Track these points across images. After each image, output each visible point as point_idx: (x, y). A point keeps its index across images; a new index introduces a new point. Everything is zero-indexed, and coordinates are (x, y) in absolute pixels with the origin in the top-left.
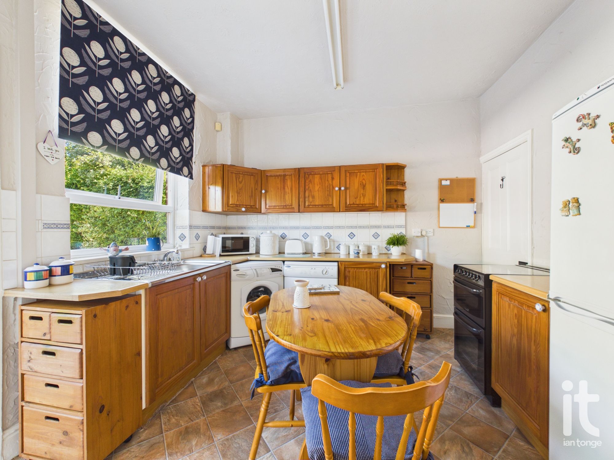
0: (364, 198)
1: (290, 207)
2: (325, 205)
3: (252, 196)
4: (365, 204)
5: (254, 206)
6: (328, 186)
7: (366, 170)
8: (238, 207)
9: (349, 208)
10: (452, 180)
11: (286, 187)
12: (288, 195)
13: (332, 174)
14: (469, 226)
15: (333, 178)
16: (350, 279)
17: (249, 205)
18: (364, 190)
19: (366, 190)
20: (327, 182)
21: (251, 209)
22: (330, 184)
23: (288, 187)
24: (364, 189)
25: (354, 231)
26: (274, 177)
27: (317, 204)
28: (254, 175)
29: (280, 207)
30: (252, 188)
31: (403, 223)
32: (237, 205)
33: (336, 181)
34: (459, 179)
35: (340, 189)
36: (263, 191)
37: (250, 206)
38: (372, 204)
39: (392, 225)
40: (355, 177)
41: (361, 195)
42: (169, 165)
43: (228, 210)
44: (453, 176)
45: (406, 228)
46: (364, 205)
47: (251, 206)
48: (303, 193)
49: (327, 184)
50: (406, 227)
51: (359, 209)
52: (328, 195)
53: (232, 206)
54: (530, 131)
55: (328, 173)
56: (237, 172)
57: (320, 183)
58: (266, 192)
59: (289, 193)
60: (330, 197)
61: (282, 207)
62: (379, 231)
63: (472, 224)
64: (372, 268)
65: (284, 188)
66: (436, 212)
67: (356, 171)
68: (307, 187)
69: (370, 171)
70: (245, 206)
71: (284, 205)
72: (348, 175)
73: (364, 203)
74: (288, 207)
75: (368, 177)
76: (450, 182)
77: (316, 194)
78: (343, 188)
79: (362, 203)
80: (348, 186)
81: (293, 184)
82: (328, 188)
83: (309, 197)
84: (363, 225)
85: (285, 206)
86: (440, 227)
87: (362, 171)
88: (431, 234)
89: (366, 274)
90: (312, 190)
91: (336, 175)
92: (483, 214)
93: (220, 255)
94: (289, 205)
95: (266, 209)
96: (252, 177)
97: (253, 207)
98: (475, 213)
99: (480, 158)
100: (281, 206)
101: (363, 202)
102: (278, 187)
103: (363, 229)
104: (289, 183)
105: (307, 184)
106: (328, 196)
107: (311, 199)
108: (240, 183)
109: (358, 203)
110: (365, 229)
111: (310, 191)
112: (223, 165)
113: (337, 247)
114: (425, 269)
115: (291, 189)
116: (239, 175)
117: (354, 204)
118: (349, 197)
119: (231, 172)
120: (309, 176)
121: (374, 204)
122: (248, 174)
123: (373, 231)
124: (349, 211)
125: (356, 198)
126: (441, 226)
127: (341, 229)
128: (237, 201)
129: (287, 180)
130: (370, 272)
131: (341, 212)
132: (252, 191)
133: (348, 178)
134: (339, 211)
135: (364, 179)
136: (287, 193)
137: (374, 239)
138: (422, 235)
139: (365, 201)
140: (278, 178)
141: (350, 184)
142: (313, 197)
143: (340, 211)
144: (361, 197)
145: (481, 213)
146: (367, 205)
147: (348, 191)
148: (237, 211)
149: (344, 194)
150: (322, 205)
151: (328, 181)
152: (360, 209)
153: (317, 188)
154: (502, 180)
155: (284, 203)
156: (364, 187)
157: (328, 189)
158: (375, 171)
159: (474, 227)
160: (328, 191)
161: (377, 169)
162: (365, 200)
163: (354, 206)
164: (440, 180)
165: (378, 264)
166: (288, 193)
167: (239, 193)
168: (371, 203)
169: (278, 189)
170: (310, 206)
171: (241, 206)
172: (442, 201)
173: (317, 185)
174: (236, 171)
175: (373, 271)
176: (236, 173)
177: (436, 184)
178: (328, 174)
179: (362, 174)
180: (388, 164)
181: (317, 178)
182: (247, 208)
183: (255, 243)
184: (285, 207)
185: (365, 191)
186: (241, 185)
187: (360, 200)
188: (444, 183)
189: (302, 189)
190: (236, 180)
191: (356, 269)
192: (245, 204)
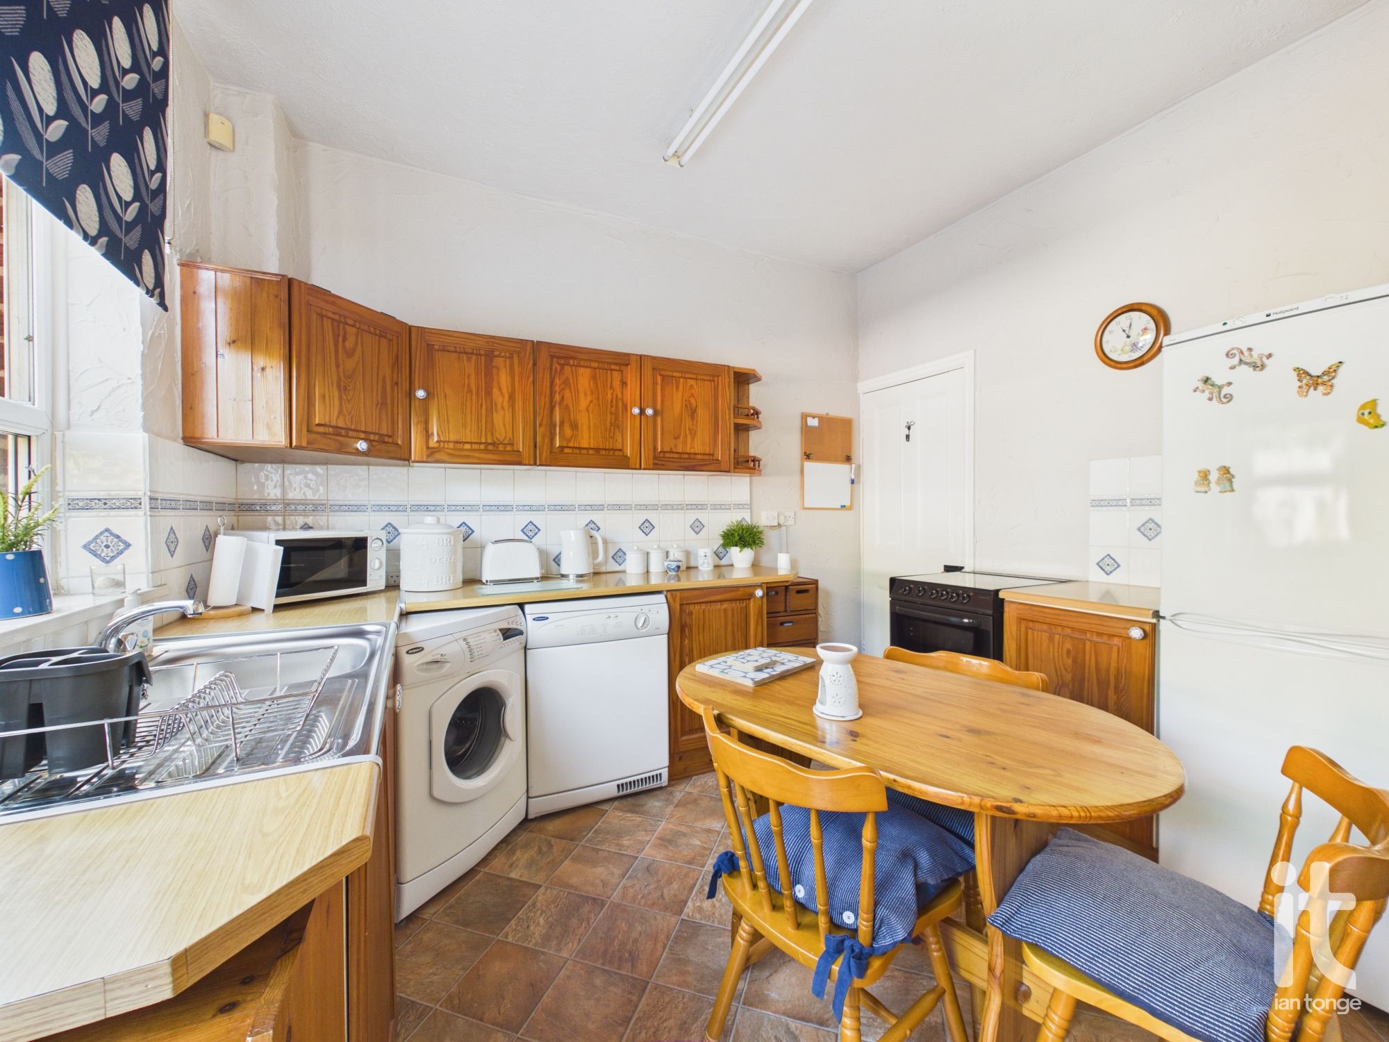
0: (693, 439)
1: (508, 448)
2: (605, 449)
3: (384, 403)
4: (695, 454)
5: (389, 436)
6: (612, 401)
7: (696, 374)
8: (340, 435)
9: (662, 461)
10: (822, 419)
11: (495, 391)
12: (501, 412)
13: (621, 371)
14: (844, 506)
15: (624, 384)
16: (692, 631)
17: (375, 434)
18: (693, 420)
19: (697, 422)
20: (610, 392)
21: (384, 447)
22: (617, 396)
23: (500, 389)
24: (693, 418)
25: (653, 517)
26: (455, 355)
27: (586, 446)
28: (389, 336)
29: (475, 447)
30: (384, 377)
31: (746, 499)
32: (337, 431)
33: (632, 392)
34: (832, 419)
35: (642, 412)
36: (421, 394)
37: (377, 438)
38: (710, 454)
39: (727, 503)
40: (675, 388)
41: (688, 432)
42: (104, 229)
43: (308, 443)
44: (822, 412)
45: (751, 508)
46: (692, 456)
47: (381, 435)
48: (547, 411)
49: (609, 396)
50: (750, 506)
51: (682, 464)
52: (611, 424)
53: (321, 429)
54: (972, 352)
55: (613, 367)
56: (336, 317)
57: (592, 391)
58: (429, 395)
59: (506, 408)
60: (617, 430)
61: (482, 447)
62: (703, 516)
63: (848, 504)
64: (736, 600)
65: (489, 393)
66: (797, 478)
67: (675, 374)
68: (557, 397)
69: (706, 378)
70: (362, 436)
71: (489, 441)
72: (659, 379)
73: (692, 451)
74: (501, 448)
75: (702, 392)
76: (820, 422)
77: (583, 420)
78: (649, 412)
79: (688, 451)
80: (659, 407)
81: (517, 383)
82: (612, 407)
83: (562, 423)
84: (671, 503)
85: (493, 444)
86: (805, 509)
87: (688, 376)
88: (791, 522)
89: (726, 616)
90: (571, 409)
91: (631, 376)
92: (861, 485)
93: (277, 608)
94: (506, 442)
95: (430, 451)
96: (384, 341)
97: (386, 439)
98: (853, 482)
99: (859, 385)
100: (481, 443)
101: (691, 448)
102: (469, 385)
103: (671, 511)
104: (503, 378)
105: (557, 389)
106: (612, 428)
107: (568, 432)
108: (350, 354)
109: (680, 451)
110: (675, 511)
111: (567, 407)
112: (290, 282)
113: (613, 557)
114: (806, 591)
115: (512, 397)
116: (344, 328)
117: (671, 452)
118: (662, 434)
119: (319, 310)
120: (562, 368)
121: (713, 455)
122: (372, 330)
123: (692, 516)
124: (662, 467)
125: (675, 438)
126: (805, 506)
127: (622, 512)
128: (338, 417)
129: (498, 369)
130: (733, 609)
131: (644, 469)
132: (384, 389)
133: (659, 387)
134: (638, 466)
135: (692, 395)
136: (499, 407)
137: (693, 533)
138: (779, 524)
139: (696, 447)
140: (469, 360)
141: (662, 402)
142: (575, 426)
143: (640, 469)
144: (686, 436)
145: (859, 483)
146: (699, 457)
147: (659, 419)
148: (339, 451)
149: (651, 425)
150: (597, 450)
151: (611, 387)
152: (686, 464)
153: (584, 402)
154: (909, 428)
155: (489, 435)
156: (693, 412)
157: (613, 409)
158: (714, 381)
159: (850, 508)
160: (611, 413)
161: (719, 376)
162: (696, 443)
163: (671, 455)
164: (804, 417)
165: (748, 590)
166: (503, 408)
167: (345, 389)
168: (707, 452)
169: (470, 391)
170: (566, 450)
171: (351, 433)
172: (808, 456)
173: (586, 394)
174: (335, 313)
175: (738, 605)
176: (333, 319)
177: (797, 423)
178: (611, 370)
179: (691, 382)
180: (739, 368)
181: (584, 378)
182: (371, 441)
183: (382, 554)
184: (490, 447)
185: (695, 423)
186: (350, 364)
187: (685, 443)
188: (813, 422)
189: (543, 400)
190: (336, 345)
191: (703, 606)
192: (363, 429)
